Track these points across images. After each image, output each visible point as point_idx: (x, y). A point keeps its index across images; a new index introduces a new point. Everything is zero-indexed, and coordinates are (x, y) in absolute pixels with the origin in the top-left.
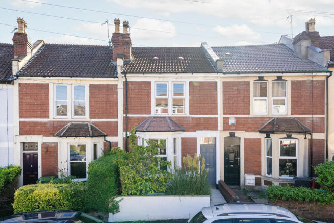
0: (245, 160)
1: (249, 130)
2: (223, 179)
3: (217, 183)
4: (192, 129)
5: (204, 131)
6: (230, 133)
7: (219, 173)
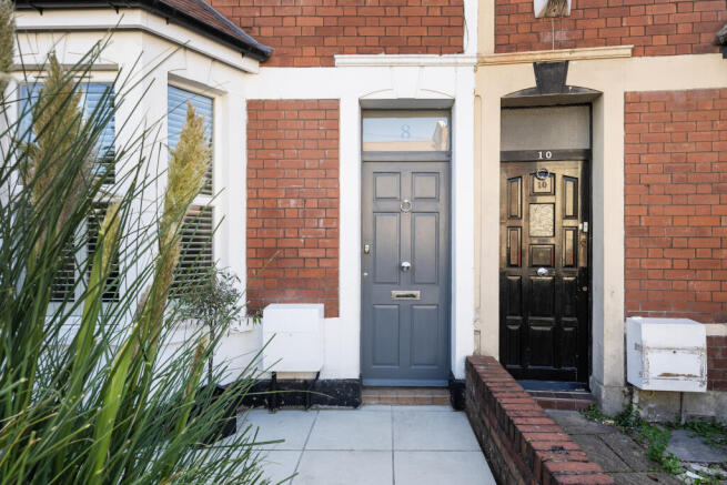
0: (632, 231)
1: (661, 40)
2: (492, 347)
3: (459, 371)
4: (310, 51)
5: (382, 58)
6: (539, 68)
7: (471, 314)
